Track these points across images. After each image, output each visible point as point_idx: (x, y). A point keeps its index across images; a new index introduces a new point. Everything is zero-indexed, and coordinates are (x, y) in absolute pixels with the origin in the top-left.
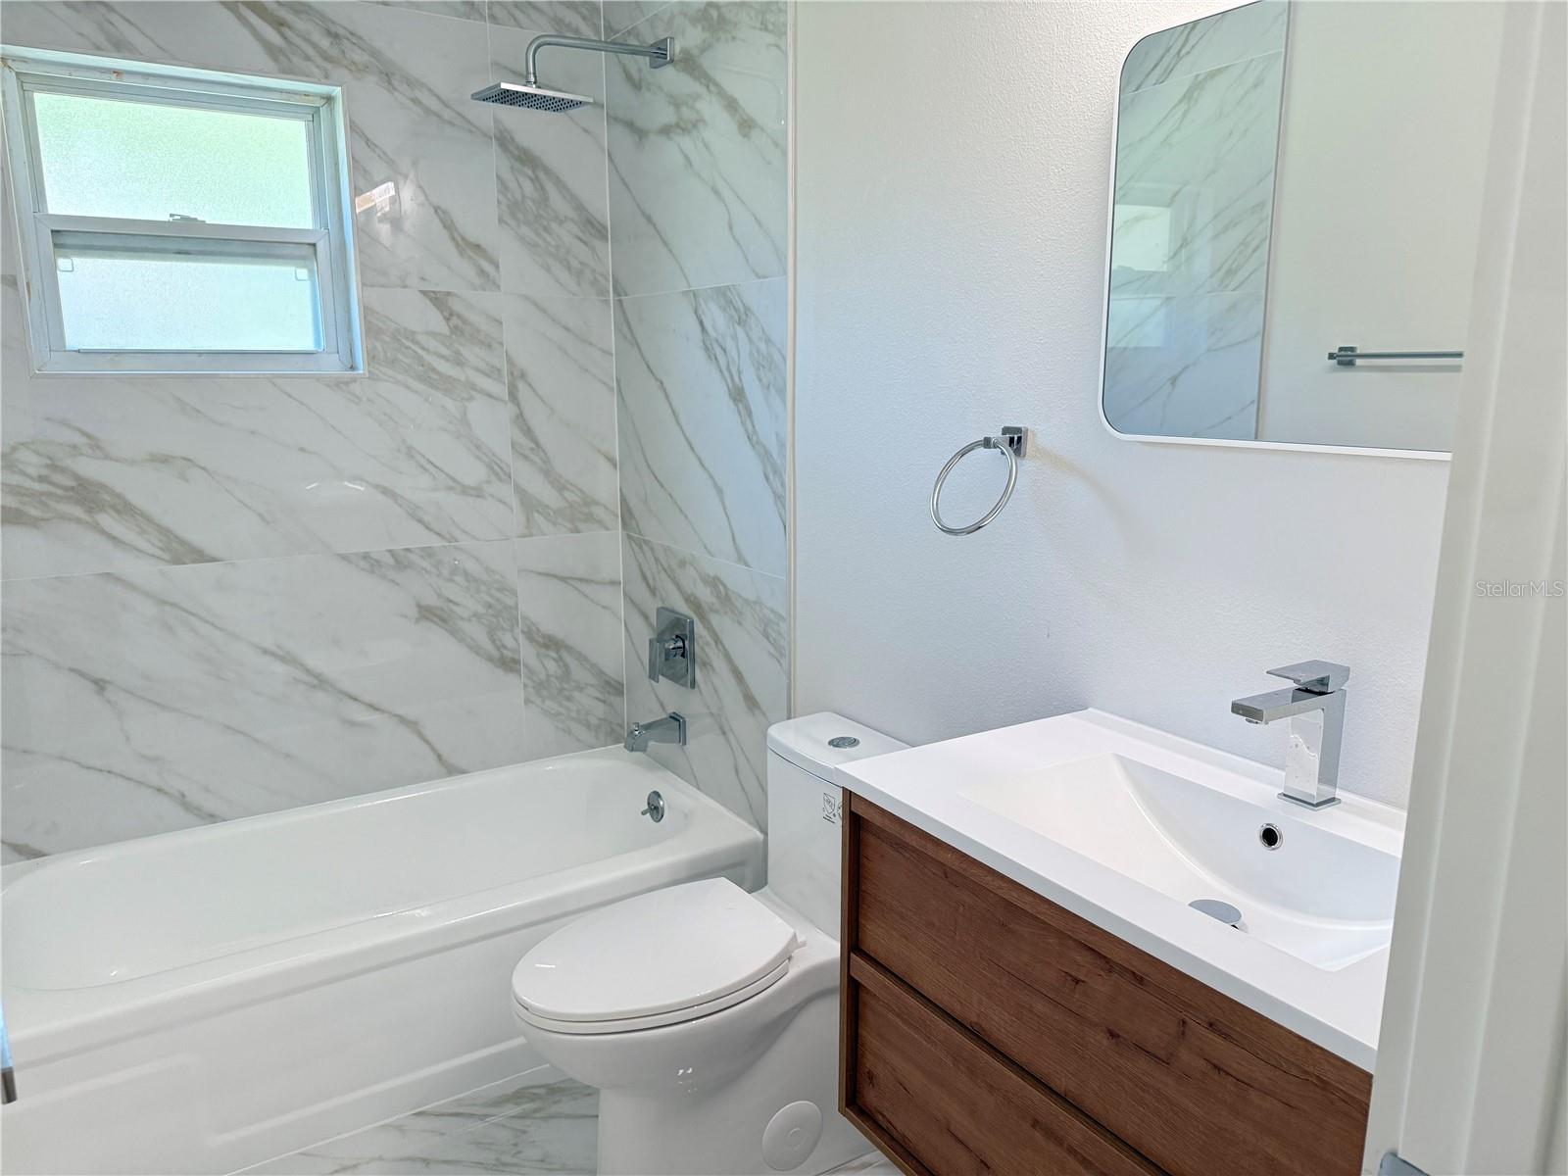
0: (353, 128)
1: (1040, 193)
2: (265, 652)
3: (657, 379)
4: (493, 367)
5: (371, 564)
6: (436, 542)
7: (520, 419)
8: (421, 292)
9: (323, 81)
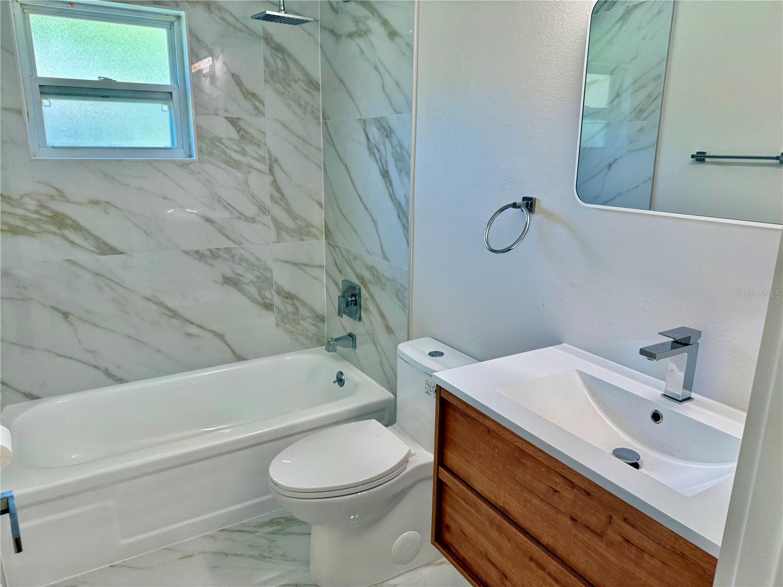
0: (191, 32)
1: (546, 76)
2: (147, 299)
3: (344, 164)
4: (261, 156)
5: (199, 255)
6: (231, 245)
7: (275, 183)
8: (225, 117)
9: (175, 8)
